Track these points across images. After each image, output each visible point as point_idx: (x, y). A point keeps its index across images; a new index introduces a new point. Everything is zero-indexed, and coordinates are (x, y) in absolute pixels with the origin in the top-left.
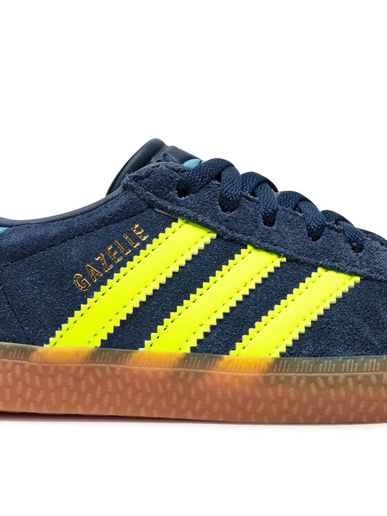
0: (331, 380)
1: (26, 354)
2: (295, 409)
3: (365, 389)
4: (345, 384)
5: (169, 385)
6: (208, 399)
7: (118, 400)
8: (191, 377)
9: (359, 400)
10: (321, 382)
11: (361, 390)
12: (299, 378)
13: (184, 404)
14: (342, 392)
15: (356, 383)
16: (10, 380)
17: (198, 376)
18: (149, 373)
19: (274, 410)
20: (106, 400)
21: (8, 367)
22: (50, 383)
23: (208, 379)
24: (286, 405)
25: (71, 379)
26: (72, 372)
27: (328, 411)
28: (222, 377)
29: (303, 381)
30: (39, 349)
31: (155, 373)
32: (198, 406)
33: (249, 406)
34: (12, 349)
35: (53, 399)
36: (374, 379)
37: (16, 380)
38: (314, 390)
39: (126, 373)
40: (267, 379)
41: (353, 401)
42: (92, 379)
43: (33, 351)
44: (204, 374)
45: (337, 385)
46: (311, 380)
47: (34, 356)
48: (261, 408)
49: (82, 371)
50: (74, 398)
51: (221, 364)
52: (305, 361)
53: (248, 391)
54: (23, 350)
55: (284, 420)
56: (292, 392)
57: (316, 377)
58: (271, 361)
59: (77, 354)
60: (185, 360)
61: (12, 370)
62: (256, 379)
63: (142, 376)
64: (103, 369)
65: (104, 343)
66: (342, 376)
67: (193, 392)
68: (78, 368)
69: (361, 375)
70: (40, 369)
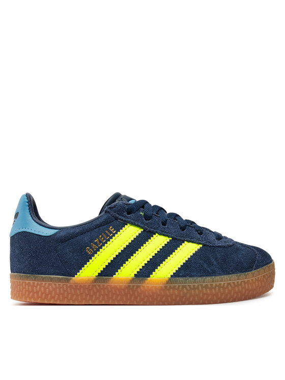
0: (192, 286)
1: (68, 281)
2: (178, 299)
3: (206, 290)
4: (198, 288)
5: (126, 291)
6: (142, 296)
7: (106, 298)
8: (135, 287)
9: (204, 294)
10: (188, 287)
11: (204, 290)
12: (179, 286)
13: (133, 298)
14: (197, 291)
15: (202, 287)
16: (62, 291)
17: (138, 287)
18: (118, 287)
19: (169, 299)
20: (101, 298)
21: (61, 286)
22: (78, 292)
23: (142, 288)
24: (174, 297)
25: (86, 290)
26: (87, 287)
27: (191, 299)
28: (148, 287)
29: (181, 287)
30: (73, 278)
31: (121, 286)
32: (138, 299)
33: (159, 298)
34: (62, 278)
35: (80, 298)
36: (209, 286)
37: (64, 291)
38: (185, 291)
39: (109, 287)
40: (166, 287)
41: (201, 295)
42: (95, 290)
43: (71, 279)
44: (140, 286)
45: (194, 288)
46: (183, 287)
47: (71, 281)
48: (164, 299)
49: (91, 287)
50: (88, 298)
51: (147, 281)
52: (181, 279)
53: (158, 292)
54: (67, 279)
55: (173, 303)
56: (176, 292)
57: (186, 286)
58: (167, 279)
59: (89, 280)
60: (132, 281)
61: (63, 287)
62: (161, 287)
63: (115, 288)
64: (99, 286)
65: (100, 275)
66: (196, 285)
67: (136, 294)
68: (89, 286)
69: (204, 284)
70: (74, 286)
